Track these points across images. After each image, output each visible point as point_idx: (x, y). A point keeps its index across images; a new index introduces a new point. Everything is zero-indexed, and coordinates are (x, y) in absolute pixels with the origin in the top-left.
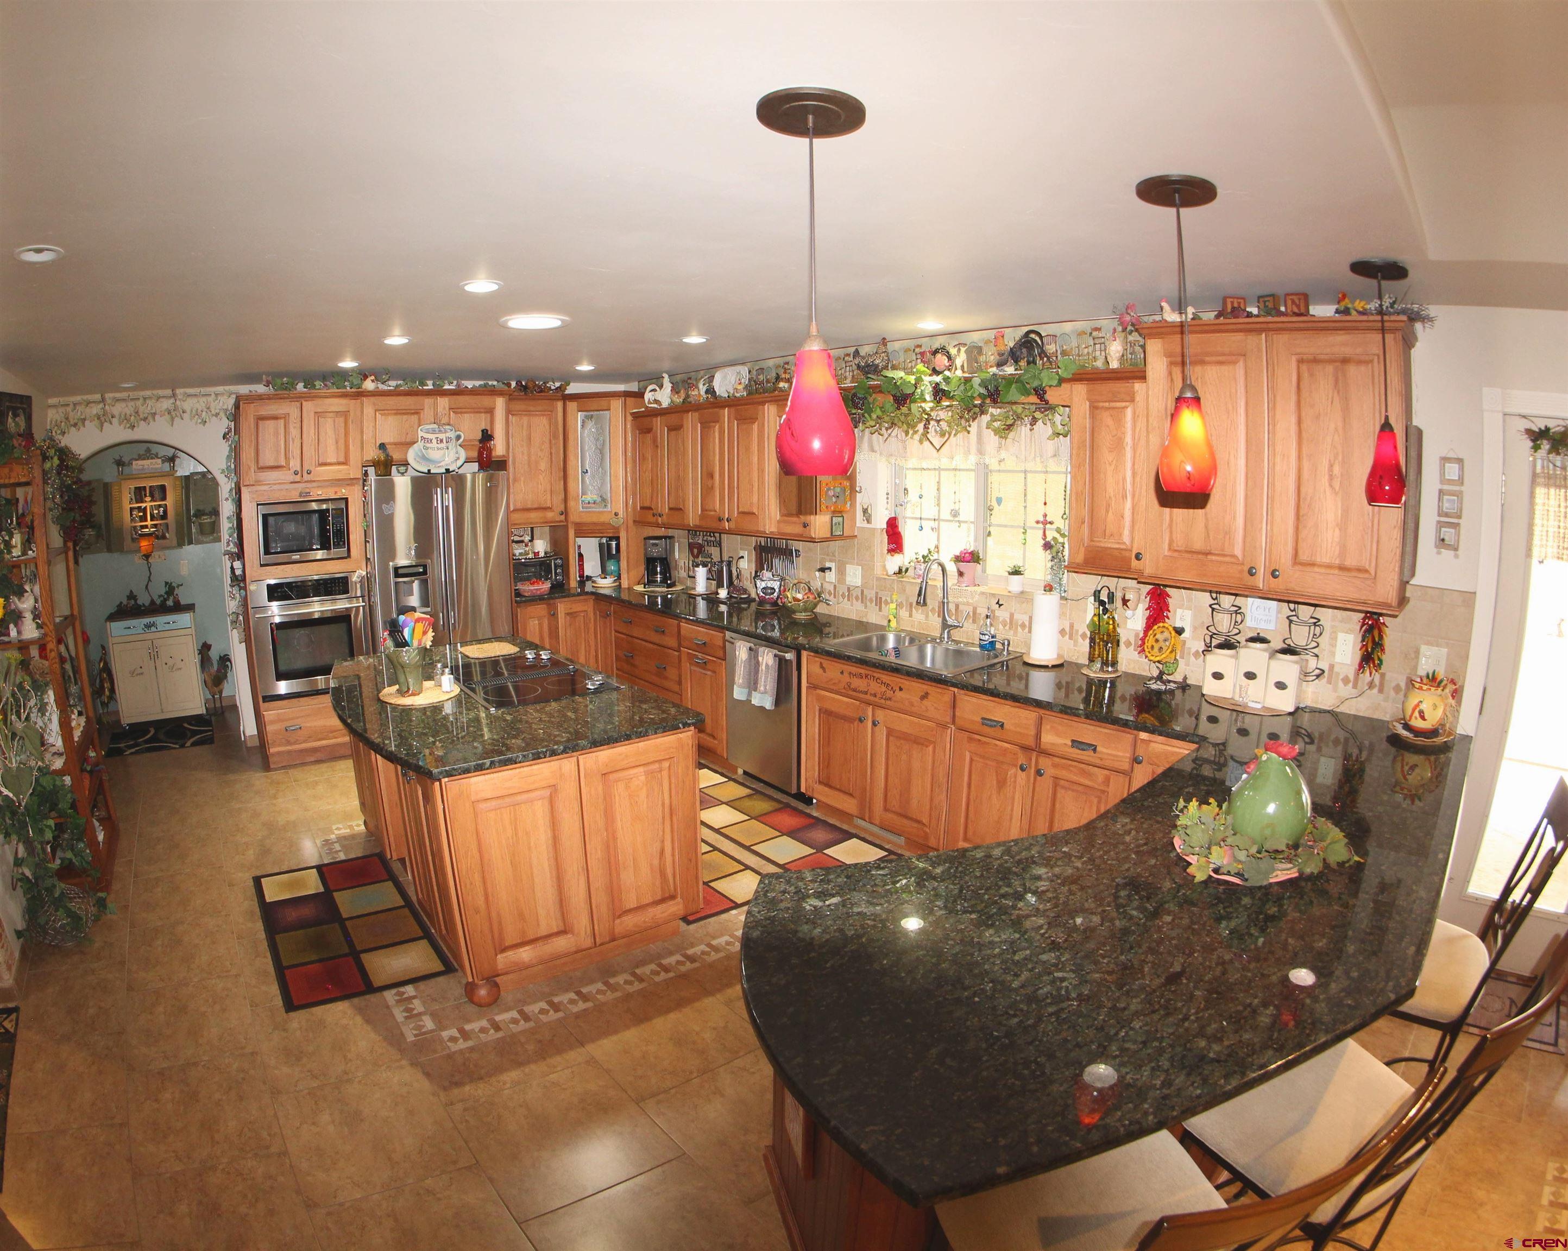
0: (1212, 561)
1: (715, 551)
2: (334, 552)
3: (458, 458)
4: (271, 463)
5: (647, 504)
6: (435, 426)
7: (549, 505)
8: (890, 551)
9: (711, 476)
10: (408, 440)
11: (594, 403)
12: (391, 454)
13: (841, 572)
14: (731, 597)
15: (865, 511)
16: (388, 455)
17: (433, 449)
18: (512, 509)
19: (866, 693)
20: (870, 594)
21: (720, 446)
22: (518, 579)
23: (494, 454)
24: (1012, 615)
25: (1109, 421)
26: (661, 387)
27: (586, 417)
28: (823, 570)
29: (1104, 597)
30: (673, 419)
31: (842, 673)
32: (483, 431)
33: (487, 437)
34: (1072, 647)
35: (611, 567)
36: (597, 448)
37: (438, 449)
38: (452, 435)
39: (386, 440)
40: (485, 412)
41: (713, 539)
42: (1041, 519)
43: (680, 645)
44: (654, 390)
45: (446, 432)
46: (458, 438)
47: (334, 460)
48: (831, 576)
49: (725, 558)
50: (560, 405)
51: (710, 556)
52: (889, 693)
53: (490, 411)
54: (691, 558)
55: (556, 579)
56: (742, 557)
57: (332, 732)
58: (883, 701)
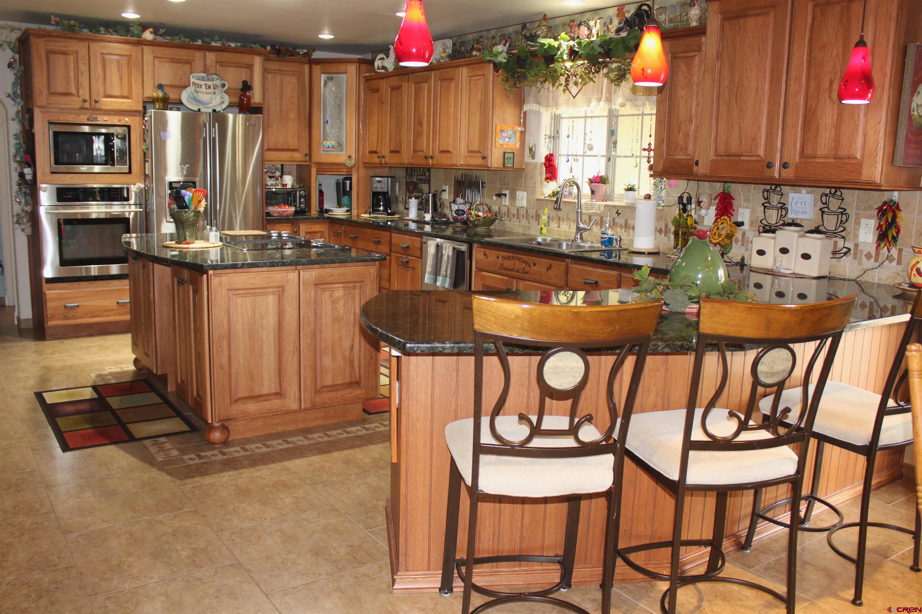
0: (743, 160)
1: (425, 187)
2: (117, 168)
3: (223, 102)
4: (62, 90)
5: (374, 149)
6: (204, 75)
7: (296, 147)
8: (547, 179)
9: (421, 124)
10: (182, 84)
11: (334, 68)
12: (167, 93)
13: (513, 197)
14: (435, 220)
15: (531, 150)
16: (165, 94)
17: (202, 93)
18: (266, 148)
19: (512, 270)
20: (532, 212)
21: (428, 103)
22: (268, 204)
23: (252, 101)
24: (626, 221)
25: (683, 67)
26: (387, 57)
27: (328, 78)
28: (499, 195)
29: (685, 201)
30: (394, 81)
31: (498, 257)
32: (243, 82)
33: (247, 87)
34: (666, 242)
35: (345, 199)
36: (336, 103)
37: (207, 93)
38: (218, 83)
39: (163, 82)
40: (246, 68)
41: (424, 177)
42: (647, 147)
43: (391, 251)
44: (382, 59)
45: (213, 80)
46: (223, 86)
47: (118, 94)
48: (506, 201)
49: (433, 190)
50: (307, 67)
51: (421, 191)
52: (527, 269)
53: (250, 67)
54: (408, 194)
55: (300, 207)
56: (445, 190)
57: (106, 311)
58: (523, 275)
